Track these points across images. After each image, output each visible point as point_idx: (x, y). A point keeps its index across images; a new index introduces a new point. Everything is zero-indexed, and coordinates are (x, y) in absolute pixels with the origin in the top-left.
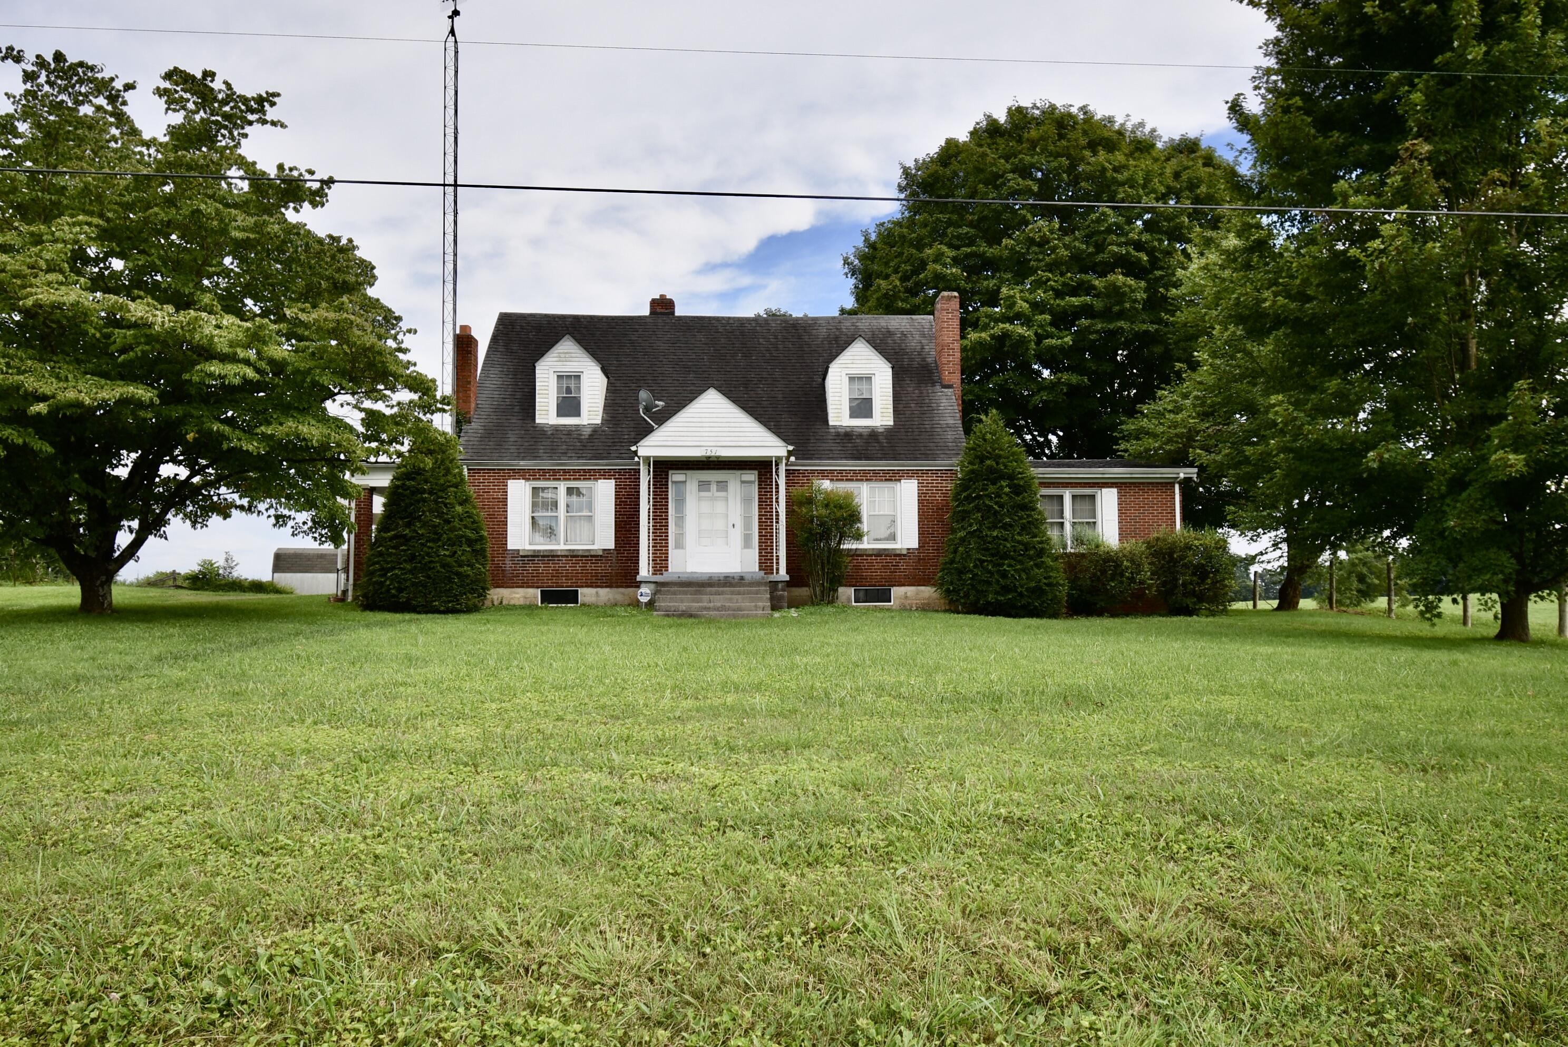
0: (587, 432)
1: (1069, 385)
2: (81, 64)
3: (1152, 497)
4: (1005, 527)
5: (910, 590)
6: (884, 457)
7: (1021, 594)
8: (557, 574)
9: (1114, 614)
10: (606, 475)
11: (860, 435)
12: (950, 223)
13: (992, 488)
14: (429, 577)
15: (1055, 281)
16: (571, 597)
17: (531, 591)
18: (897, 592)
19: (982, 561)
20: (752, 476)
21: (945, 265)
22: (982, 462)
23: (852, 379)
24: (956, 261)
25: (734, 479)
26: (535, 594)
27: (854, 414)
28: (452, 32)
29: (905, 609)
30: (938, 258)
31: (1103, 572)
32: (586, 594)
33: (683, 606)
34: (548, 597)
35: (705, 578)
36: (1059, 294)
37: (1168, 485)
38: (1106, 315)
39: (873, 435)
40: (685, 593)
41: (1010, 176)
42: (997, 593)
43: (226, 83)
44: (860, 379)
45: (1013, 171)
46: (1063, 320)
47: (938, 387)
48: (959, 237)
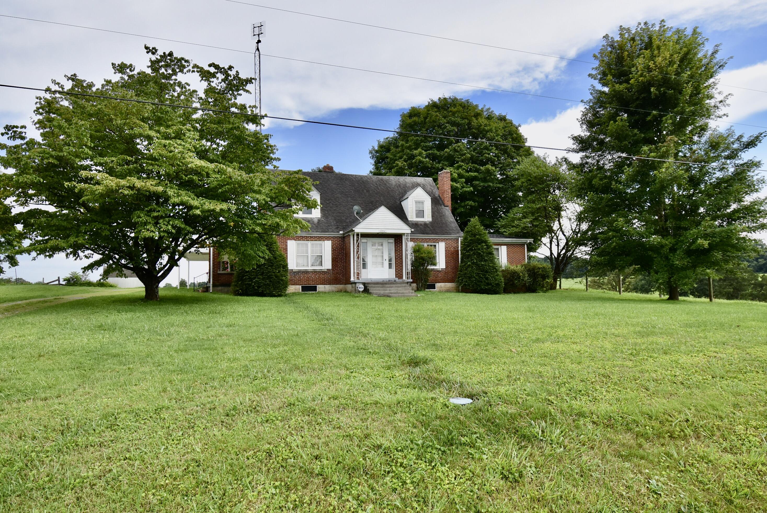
0: (316, 221)
1: (471, 206)
2: (183, 59)
3: (518, 249)
4: (485, 261)
5: (442, 284)
6: (433, 233)
7: (493, 286)
8: (308, 279)
9: (515, 293)
10: (327, 238)
11: (421, 225)
12: (422, 141)
13: (479, 246)
14: (271, 281)
15: (465, 166)
16: (314, 289)
17: (298, 286)
18: (438, 285)
19: (478, 274)
20: (392, 240)
21: (423, 157)
22: (475, 236)
23: (416, 202)
24: (427, 156)
25: (385, 241)
26: (299, 288)
27: (417, 216)
28: (258, 49)
29: (440, 292)
30: (420, 154)
31: (513, 277)
32: (320, 288)
33: (382, 292)
34: (305, 289)
35: (381, 281)
36: (467, 171)
37: (522, 245)
38: (484, 180)
39: (425, 225)
40: (378, 287)
41: (447, 125)
42: (485, 285)
43: (237, 72)
44: (419, 202)
45: (448, 123)
46: (469, 181)
47: (443, 207)
48: (426, 146)
